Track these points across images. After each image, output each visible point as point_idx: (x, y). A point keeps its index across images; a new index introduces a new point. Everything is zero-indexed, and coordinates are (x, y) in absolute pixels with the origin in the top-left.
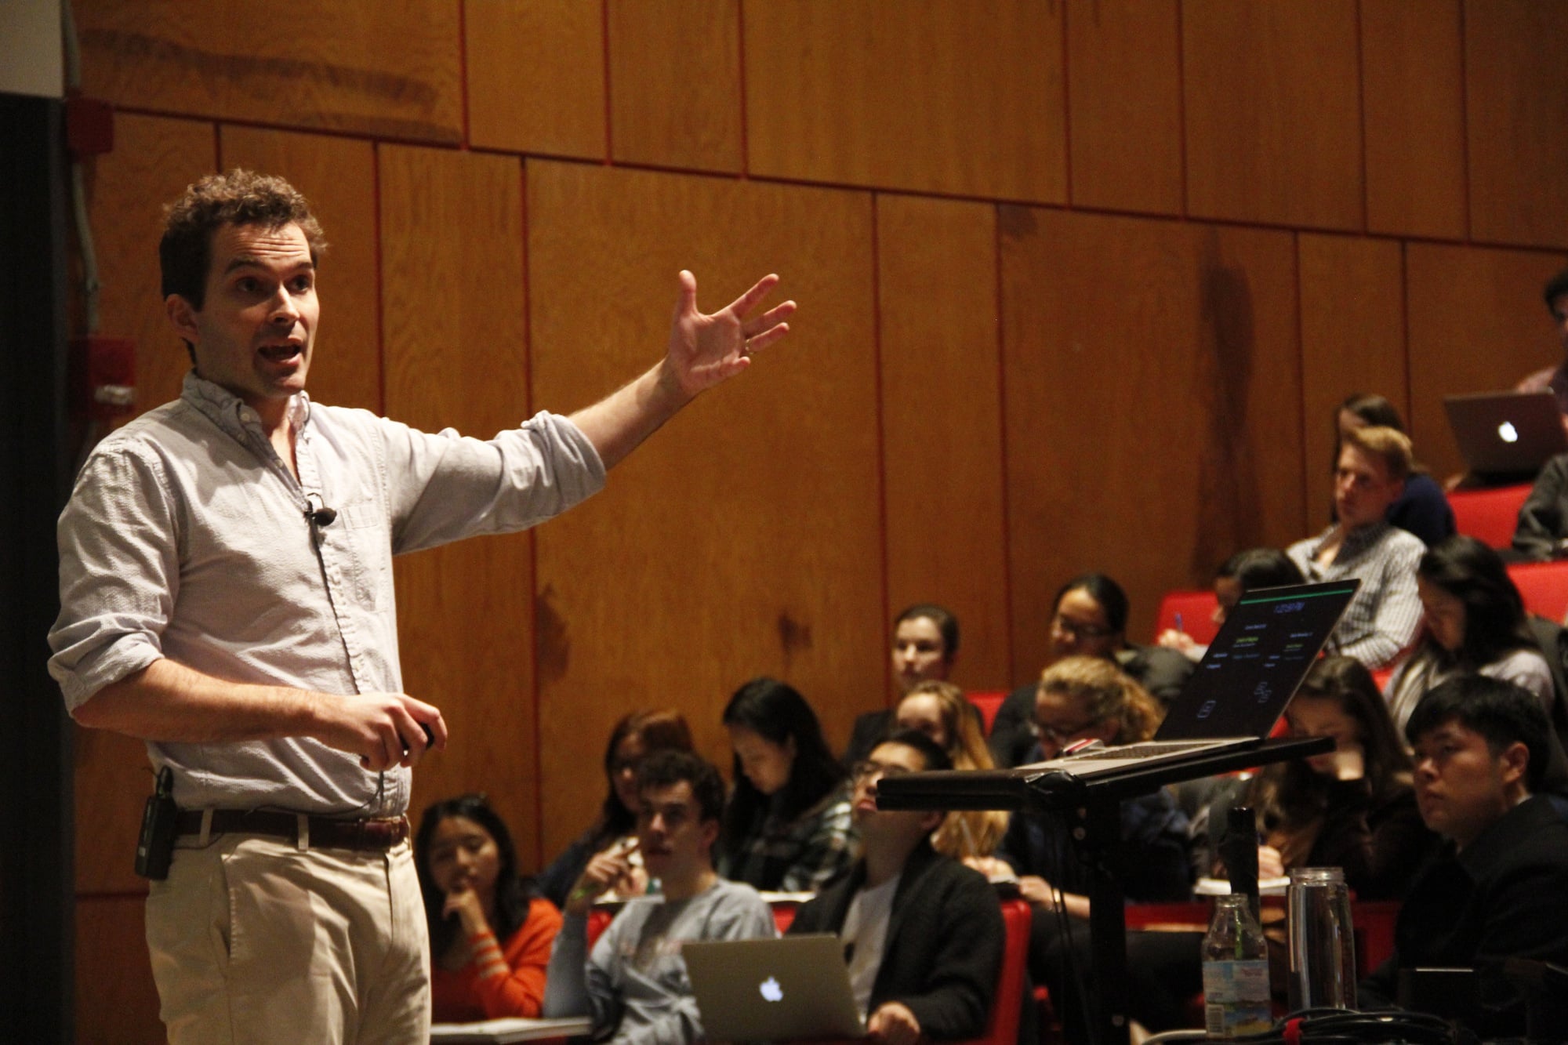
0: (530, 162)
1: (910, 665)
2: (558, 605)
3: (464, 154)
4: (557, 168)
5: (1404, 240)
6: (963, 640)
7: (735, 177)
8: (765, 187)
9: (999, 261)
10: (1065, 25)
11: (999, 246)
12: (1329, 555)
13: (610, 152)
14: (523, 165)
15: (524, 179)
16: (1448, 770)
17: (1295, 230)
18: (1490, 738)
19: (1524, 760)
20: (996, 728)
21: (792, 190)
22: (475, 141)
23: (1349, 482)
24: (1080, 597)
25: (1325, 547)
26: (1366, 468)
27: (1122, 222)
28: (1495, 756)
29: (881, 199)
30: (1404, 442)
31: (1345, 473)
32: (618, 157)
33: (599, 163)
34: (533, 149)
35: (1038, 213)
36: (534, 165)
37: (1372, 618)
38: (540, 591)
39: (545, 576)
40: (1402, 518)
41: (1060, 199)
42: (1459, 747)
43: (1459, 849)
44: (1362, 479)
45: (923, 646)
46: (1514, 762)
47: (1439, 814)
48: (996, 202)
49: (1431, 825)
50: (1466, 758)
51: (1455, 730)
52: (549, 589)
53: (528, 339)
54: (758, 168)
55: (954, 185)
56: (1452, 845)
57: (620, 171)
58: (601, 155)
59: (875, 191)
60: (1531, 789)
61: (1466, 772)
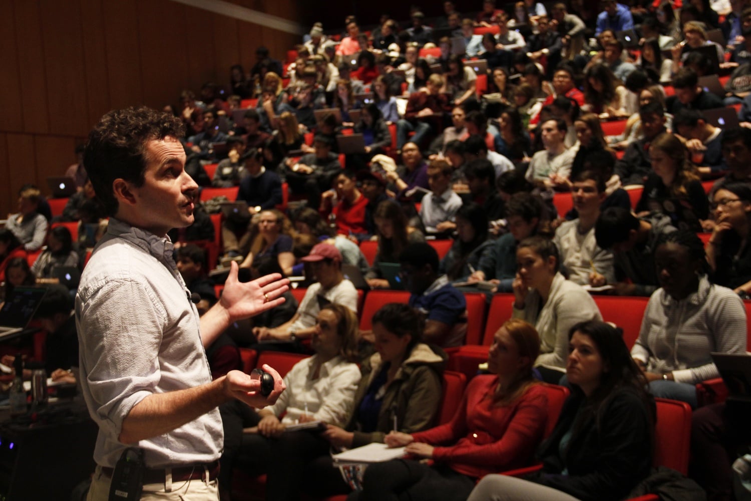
5: (34, 134)
12: (20, 220)
17: (6, 132)
25: (19, 216)
37: (33, 236)
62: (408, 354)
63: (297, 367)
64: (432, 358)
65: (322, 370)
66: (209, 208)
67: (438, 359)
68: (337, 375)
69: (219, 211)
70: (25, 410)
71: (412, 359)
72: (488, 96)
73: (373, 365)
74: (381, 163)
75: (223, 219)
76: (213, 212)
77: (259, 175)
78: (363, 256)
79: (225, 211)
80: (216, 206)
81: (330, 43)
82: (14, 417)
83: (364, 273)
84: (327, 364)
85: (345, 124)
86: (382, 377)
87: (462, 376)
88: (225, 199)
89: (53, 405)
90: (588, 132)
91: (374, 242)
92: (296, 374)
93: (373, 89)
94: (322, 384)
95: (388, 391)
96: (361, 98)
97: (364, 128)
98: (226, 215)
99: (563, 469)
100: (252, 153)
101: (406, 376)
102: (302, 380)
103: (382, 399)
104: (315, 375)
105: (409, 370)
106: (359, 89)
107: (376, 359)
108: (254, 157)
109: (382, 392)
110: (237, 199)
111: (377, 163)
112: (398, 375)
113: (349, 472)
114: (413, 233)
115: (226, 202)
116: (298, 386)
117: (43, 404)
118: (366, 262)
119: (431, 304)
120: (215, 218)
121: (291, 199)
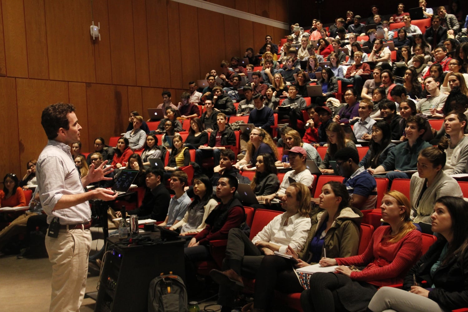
0: (16, 79)
1: (75, 150)
2: (23, 142)
3: (6, 78)
4: (21, 79)
5: (142, 87)
6: (82, 146)
7: (48, 80)
8: (52, 81)
9: (86, 91)
10: (95, 58)
11: (86, 89)
12: (133, 133)
13: (29, 77)
14: (15, 79)
15: (16, 81)
16: (150, 179)
17: (127, 86)
18: (156, 175)
19: (160, 178)
20: (87, 159)
21: (56, 82)
22: (8, 76)
23: (135, 123)
24: (98, 141)
25: (132, 132)
26: (137, 121)
27: (103, 85)
28: (156, 177)
29: (69, 83)
30: (142, 118)
31: (135, 122)
32: (30, 78)
33: (27, 78)
34: (17, 76)
35: (92, 84)
36: (17, 79)
37: (138, 142)
38: (20, 140)
39: (20, 138)
40: (142, 128)
41: (95, 82)
42: (152, 176)
43: (151, 190)
44: (137, 123)
45: (76, 147)
46: (159, 178)
47: (148, 185)
48: (86, 83)
49: (148, 186)
50: (152, 177)
51: (151, 174)
52: (21, 140)
53: (17, 104)
54: (51, 78)
55: (80, 81)
56: (150, 189)
57: (31, 80)
58: (27, 77)
59: (68, 82)
60: (161, 182)
61: (152, 180)
62: (338, 213)
63: (276, 218)
64: (354, 215)
65: (289, 220)
66: (233, 128)
67: (358, 216)
68: (298, 223)
69: (239, 129)
70: (126, 237)
71: (341, 216)
72: (398, 63)
73: (319, 219)
74: (332, 102)
75: (241, 133)
76: (236, 129)
77: (262, 108)
78: (319, 155)
79: (242, 130)
80: (237, 126)
81: (306, 34)
82: (121, 240)
83: (319, 165)
84: (292, 217)
85: (312, 80)
86: (323, 226)
87: (371, 226)
88: (243, 122)
89: (142, 234)
90: (457, 82)
91: (325, 147)
92: (274, 222)
93: (329, 59)
94: (289, 228)
95: (328, 234)
96: (322, 65)
97: (323, 82)
98: (243, 132)
99: (432, 284)
100: (259, 96)
101: (338, 226)
102: (278, 226)
103: (324, 238)
104: (285, 223)
105: (339, 222)
106: (321, 59)
107: (320, 215)
108: (259, 98)
109: (324, 234)
110: (248, 123)
111: (330, 102)
112: (333, 225)
113: (303, 280)
114: (348, 142)
115: (242, 124)
116: (275, 229)
117: (136, 234)
118: (320, 158)
119: (354, 183)
120: (237, 133)
121: (279, 122)
